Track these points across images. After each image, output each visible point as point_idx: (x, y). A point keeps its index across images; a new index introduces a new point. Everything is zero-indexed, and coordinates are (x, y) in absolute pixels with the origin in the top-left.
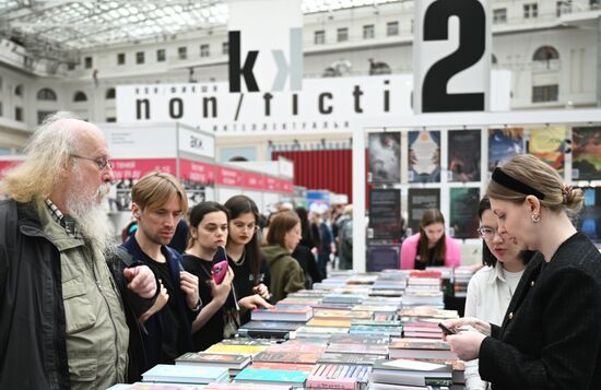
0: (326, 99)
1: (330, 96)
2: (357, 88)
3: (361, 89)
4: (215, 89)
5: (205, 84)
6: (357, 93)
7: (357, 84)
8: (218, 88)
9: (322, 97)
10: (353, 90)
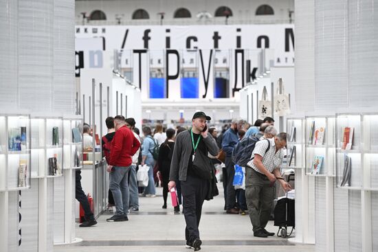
0: (192, 41)
1: (195, 39)
2: (216, 33)
3: (219, 35)
4: (104, 30)
5: (95, 27)
6: (216, 37)
7: (216, 30)
8: (106, 31)
9: (189, 40)
10: (213, 35)
